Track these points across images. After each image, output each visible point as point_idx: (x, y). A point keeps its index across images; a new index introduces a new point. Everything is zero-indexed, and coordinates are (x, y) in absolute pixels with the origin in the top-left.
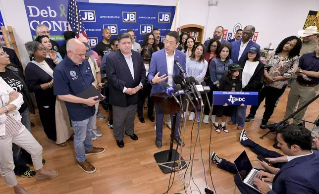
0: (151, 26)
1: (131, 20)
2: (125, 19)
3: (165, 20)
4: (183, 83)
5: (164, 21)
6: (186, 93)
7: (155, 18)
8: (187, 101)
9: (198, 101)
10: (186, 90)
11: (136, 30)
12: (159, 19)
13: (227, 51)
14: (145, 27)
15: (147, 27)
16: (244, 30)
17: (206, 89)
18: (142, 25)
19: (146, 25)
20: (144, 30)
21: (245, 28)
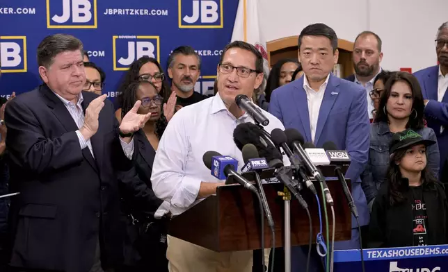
0: (154, 42)
1: (76, 19)
2: (56, 18)
3: (204, 19)
4: (263, 142)
5: (199, 22)
6: (276, 170)
7: (165, 13)
8: (284, 198)
9: (313, 188)
10: (275, 160)
11: (95, 56)
12: (182, 17)
13: (406, 96)
14: (129, 43)
15: (138, 43)
16: (440, 34)
17: (336, 158)
18: (120, 37)
19: (135, 37)
20: (126, 57)
21: (441, 28)
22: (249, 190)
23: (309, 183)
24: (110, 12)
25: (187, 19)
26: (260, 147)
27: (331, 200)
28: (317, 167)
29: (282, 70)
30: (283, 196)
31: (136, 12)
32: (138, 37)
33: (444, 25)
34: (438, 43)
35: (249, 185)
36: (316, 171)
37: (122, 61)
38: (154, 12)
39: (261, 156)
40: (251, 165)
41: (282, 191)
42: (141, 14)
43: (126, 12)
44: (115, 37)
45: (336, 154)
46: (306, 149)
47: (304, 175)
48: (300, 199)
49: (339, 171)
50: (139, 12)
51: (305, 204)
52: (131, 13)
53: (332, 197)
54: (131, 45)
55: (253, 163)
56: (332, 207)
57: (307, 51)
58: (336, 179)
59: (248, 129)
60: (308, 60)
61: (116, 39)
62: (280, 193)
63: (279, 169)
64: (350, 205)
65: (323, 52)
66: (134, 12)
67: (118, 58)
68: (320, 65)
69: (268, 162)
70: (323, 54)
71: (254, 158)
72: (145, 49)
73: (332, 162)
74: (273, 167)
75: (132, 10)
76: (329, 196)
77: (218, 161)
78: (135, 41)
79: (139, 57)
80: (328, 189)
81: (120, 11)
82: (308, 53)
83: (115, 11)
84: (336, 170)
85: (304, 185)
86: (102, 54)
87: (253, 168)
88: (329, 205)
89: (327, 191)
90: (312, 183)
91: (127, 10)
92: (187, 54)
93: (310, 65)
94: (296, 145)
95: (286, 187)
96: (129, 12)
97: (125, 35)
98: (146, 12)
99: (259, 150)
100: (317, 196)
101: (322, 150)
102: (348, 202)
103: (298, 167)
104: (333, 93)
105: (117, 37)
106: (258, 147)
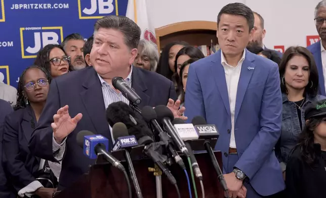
0: (58, 32)
4: (133, 120)
5: (96, 13)
6: (145, 147)
7: (66, 6)
8: (155, 174)
9: (182, 164)
10: (144, 137)
11: (5, 46)
12: (82, 9)
13: (304, 69)
14: (35, 33)
15: (43, 33)
16: (318, 13)
17: (204, 132)
18: (27, 29)
19: (40, 28)
20: (33, 46)
21: (318, 7)
22: (117, 168)
23: (178, 158)
24: (16, 7)
25: (86, 11)
26: (129, 125)
27: (199, 174)
28: (185, 142)
29: (171, 52)
30: (153, 172)
31: (40, 6)
32: (43, 28)
33: (320, 4)
34: (317, 21)
35: (117, 163)
36: (183, 146)
37: (29, 50)
38: (56, 6)
39: (130, 134)
40: (120, 143)
41: (153, 167)
42: (45, 7)
43: (30, 6)
44: (22, 29)
45: (205, 128)
46: (175, 125)
47: (173, 151)
48: (168, 175)
49: (208, 145)
50: (43, 6)
51: (173, 180)
52: (36, 8)
53: (201, 171)
54: (37, 36)
55: (123, 141)
56: (201, 182)
57: (225, 27)
58: (205, 152)
59: (119, 108)
60: (225, 36)
61: (23, 31)
62: (151, 169)
63: (149, 146)
64: (219, 178)
65: (239, 29)
66: (38, 6)
67: (25, 48)
68: (236, 42)
69: (137, 139)
70: (239, 31)
71: (124, 136)
72: (50, 38)
73: (201, 137)
74: (143, 143)
75: (37, 5)
76: (198, 170)
77: (89, 141)
78: (41, 31)
79: (44, 45)
80: (196, 163)
81: (25, 6)
82: (225, 30)
83: (21, 6)
84: (205, 144)
85: (173, 160)
86: (11, 44)
87: (122, 146)
88: (197, 179)
89: (196, 165)
90: (181, 158)
91: (32, 5)
92: (77, 38)
93: (227, 41)
94: (165, 121)
95: (156, 163)
96: (34, 6)
97: (30, 27)
98: (49, 6)
99: (128, 128)
100: (185, 171)
101: (191, 126)
102: (217, 175)
103: (167, 143)
104: (250, 68)
105: (23, 29)
106: (127, 125)
